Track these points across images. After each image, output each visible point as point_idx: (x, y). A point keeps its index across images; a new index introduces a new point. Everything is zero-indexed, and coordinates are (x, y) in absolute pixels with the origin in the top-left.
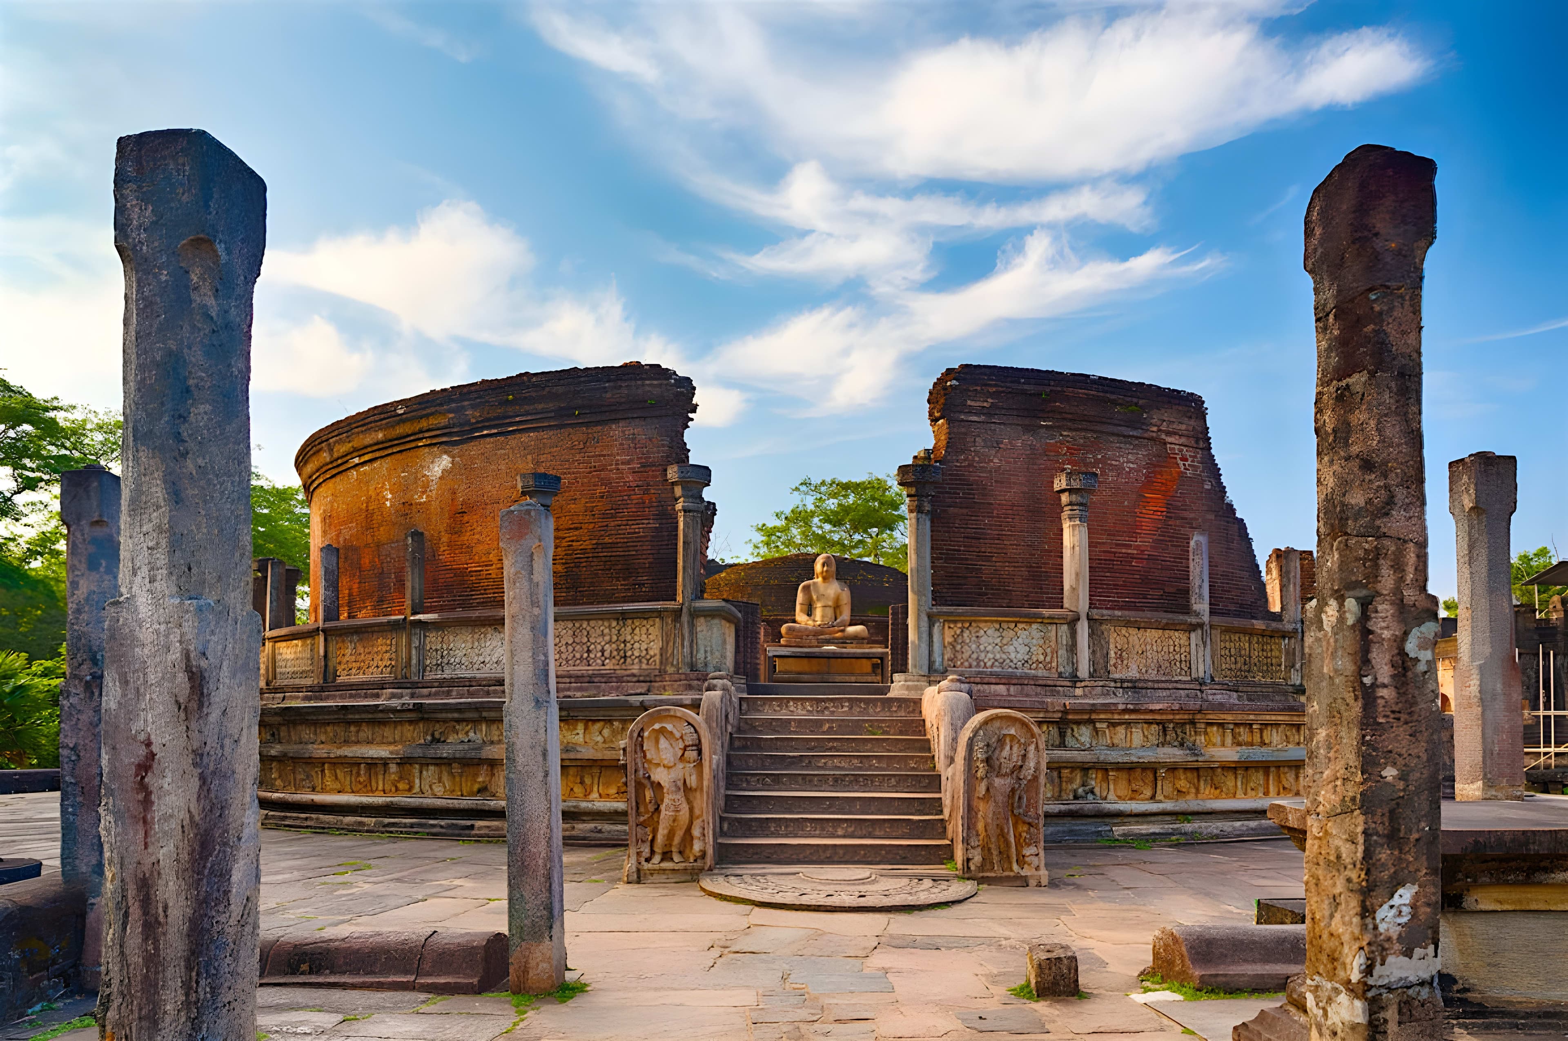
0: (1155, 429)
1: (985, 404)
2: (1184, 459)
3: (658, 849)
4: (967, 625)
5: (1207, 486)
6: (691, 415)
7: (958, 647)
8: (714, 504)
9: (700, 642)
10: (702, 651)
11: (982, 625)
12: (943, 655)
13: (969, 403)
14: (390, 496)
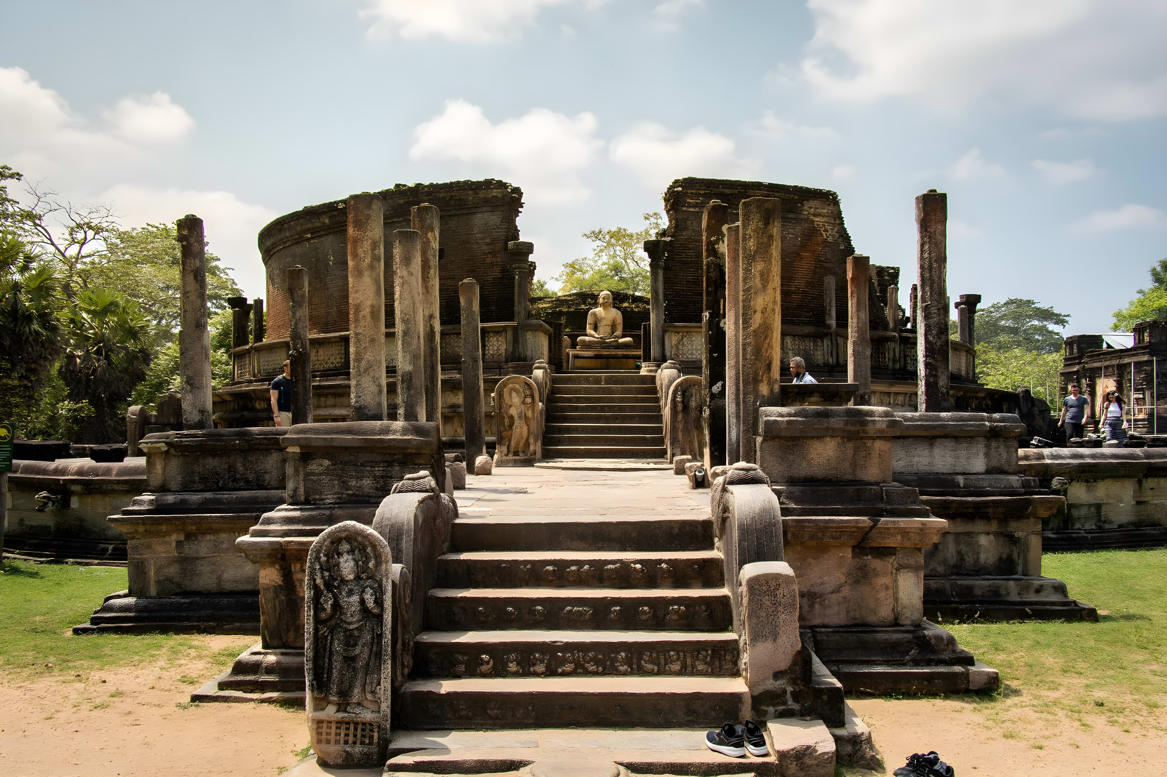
0: (806, 213)
1: (698, 201)
2: (826, 231)
3: (512, 449)
4: (685, 334)
5: (842, 247)
6: (520, 209)
7: (680, 347)
8: (535, 263)
9: (528, 345)
10: (530, 351)
11: (694, 334)
12: (671, 351)
13: (688, 200)
14: (332, 258)
